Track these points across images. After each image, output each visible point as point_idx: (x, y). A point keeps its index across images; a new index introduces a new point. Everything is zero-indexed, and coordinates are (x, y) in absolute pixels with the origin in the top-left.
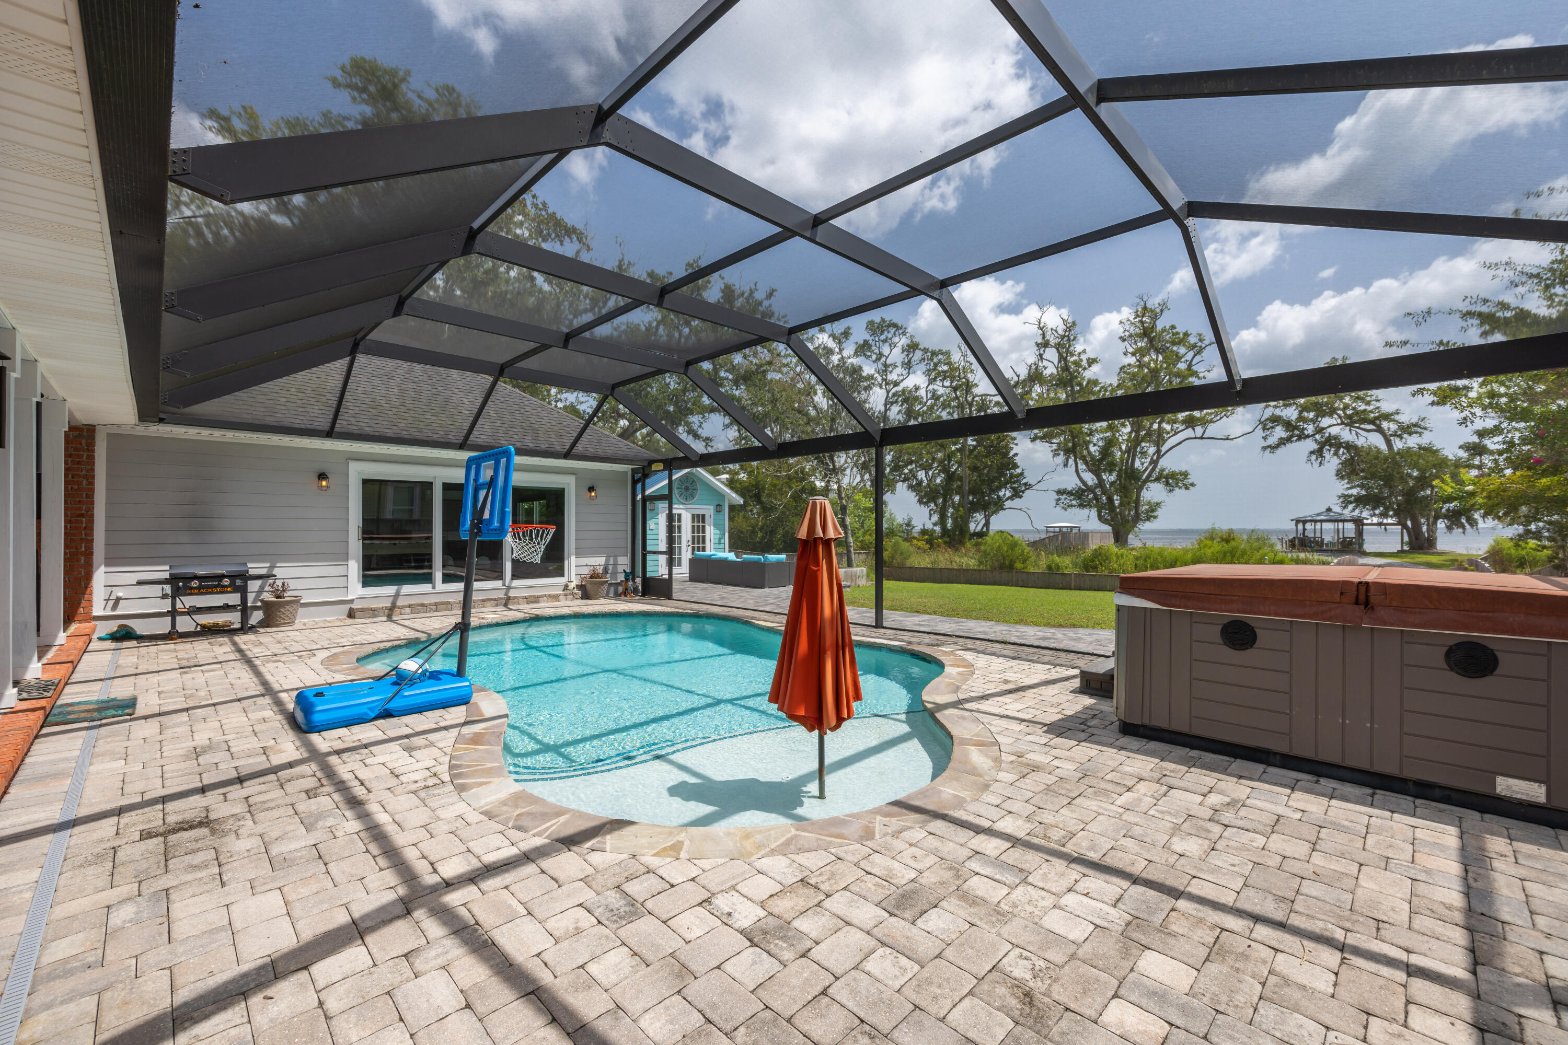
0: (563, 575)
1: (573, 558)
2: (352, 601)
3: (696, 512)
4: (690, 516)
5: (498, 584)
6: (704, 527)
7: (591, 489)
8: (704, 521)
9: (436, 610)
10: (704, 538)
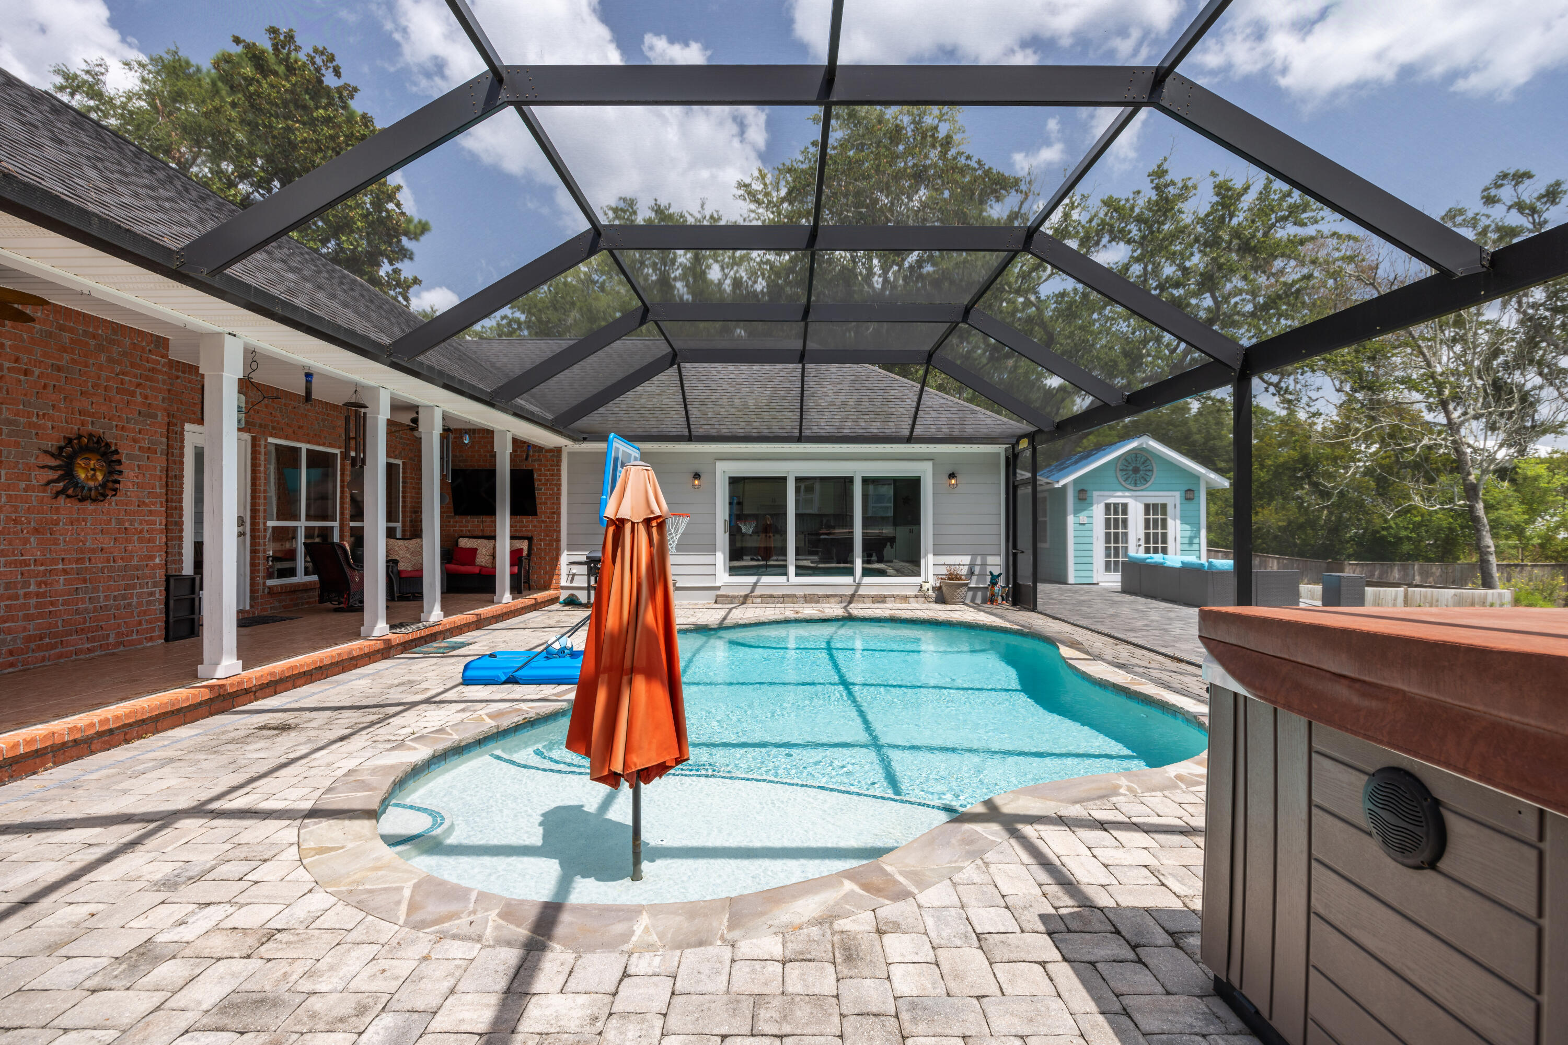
0: (919, 575)
1: (930, 557)
2: (718, 588)
3: (1151, 501)
4: (1141, 508)
5: (848, 580)
6: (1164, 521)
7: (952, 476)
8: (1164, 512)
9: (783, 602)
10: (1164, 536)
